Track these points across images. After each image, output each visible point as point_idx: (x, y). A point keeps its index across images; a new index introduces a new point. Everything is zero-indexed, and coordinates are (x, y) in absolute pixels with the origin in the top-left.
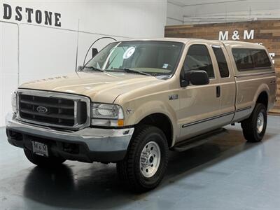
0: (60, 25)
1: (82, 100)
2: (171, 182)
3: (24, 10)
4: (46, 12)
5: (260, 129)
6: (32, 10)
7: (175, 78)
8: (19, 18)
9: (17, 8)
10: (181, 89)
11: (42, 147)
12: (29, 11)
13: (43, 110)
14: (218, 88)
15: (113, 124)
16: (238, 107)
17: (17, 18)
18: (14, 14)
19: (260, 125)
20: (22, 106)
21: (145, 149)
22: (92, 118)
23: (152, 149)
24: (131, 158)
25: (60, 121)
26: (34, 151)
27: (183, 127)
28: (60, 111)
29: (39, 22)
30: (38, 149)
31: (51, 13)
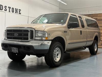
0: (20, 14)
1: (32, 30)
2: (65, 65)
3: (7, 7)
4: (16, 9)
5: (96, 50)
6: (10, 7)
7: (66, 25)
8: (6, 10)
9: (5, 6)
10: (68, 29)
11: (15, 49)
12: (9, 8)
13: (16, 35)
14: (81, 31)
15: (44, 39)
16: (88, 40)
17: (5, 10)
18: (4, 8)
19: (96, 48)
20: (8, 34)
21: (55, 50)
22: (35, 37)
23: (58, 51)
24: (50, 53)
25: (23, 39)
26: (12, 51)
27: (69, 44)
28: (23, 35)
29: (13, 12)
30: (14, 50)
31: (17, 9)
